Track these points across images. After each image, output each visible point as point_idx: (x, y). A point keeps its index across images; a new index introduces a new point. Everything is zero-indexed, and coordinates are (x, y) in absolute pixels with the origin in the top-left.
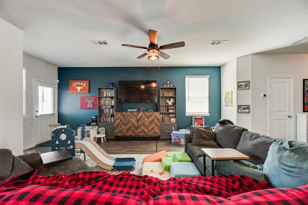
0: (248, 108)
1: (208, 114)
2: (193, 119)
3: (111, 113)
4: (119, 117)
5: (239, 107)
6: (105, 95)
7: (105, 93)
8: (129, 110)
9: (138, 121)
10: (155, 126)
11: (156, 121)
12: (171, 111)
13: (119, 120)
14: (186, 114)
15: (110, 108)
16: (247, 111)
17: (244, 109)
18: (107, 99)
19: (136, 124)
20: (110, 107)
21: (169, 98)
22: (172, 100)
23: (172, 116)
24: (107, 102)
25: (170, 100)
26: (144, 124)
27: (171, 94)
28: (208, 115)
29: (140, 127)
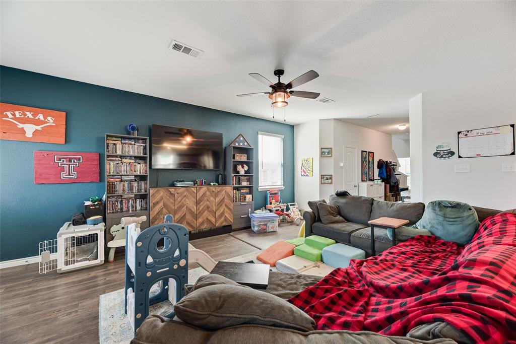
0: (331, 178)
1: (282, 186)
2: (269, 195)
3: (135, 190)
4: (162, 198)
5: (322, 177)
6: (119, 152)
7: (119, 146)
8: (179, 184)
9: (198, 203)
10: (227, 210)
11: (227, 201)
12: (245, 184)
13: (161, 205)
14: (260, 187)
15: (131, 181)
16: (330, 181)
17: (327, 179)
18: (124, 160)
19: (194, 209)
20: (133, 177)
21: (242, 163)
22: (246, 168)
23: (244, 191)
24: (123, 168)
25: (243, 167)
26: (208, 207)
27: (244, 158)
28: (283, 188)
29: (201, 213)
